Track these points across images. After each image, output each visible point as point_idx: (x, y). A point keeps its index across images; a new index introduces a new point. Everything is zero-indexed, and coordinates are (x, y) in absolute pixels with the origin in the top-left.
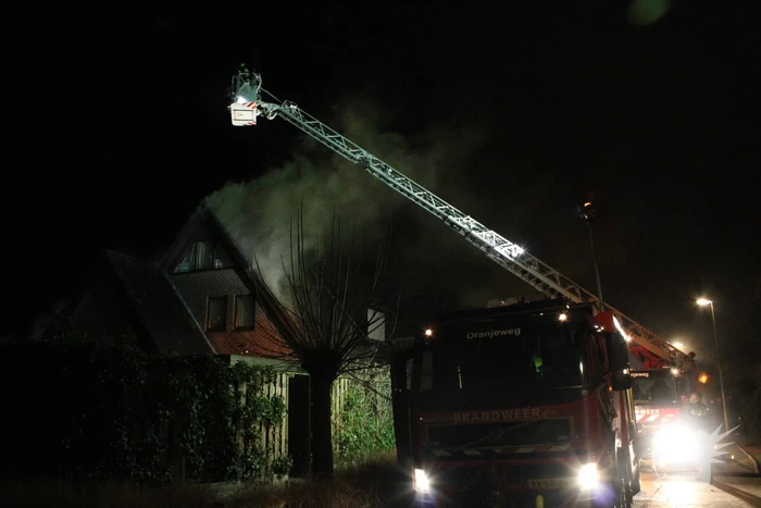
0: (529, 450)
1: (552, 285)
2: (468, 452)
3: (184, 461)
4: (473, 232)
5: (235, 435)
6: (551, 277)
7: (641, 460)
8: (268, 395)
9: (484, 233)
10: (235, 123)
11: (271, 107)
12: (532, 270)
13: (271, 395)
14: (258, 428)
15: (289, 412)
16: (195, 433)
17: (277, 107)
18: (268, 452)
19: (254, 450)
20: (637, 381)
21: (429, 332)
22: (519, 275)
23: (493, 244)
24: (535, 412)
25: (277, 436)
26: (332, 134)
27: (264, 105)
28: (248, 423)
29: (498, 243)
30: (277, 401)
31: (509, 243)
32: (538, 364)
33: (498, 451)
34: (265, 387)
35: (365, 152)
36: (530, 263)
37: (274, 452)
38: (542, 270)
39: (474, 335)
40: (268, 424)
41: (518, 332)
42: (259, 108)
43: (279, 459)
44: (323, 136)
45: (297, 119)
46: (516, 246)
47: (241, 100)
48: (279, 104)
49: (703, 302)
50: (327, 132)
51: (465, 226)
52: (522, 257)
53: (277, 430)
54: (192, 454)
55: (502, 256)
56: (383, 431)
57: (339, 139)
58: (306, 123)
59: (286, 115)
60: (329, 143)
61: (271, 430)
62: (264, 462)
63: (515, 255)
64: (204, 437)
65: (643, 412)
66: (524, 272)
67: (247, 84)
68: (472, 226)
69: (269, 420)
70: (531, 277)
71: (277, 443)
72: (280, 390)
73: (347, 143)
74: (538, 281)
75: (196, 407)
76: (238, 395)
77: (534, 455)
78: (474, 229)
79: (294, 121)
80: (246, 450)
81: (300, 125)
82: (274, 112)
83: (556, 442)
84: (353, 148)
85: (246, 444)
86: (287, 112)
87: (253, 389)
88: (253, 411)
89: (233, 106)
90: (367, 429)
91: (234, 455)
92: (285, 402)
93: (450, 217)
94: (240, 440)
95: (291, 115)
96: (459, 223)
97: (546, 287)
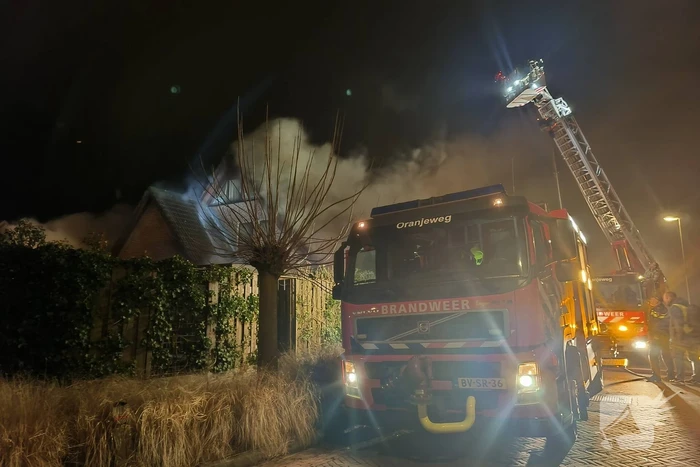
0: (460, 344)
2: (395, 346)
3: (150, 355)
5: (205, 330)
8: (244, 295)
13: (247, 295)
14: (232, 324)
18: (242, 346)
19: (226, 343)
21: (362, 225)
25: (254, 331)
28: (219, 318)
30: (252, 300)
33: (425, 345)
34: (241, 287)
37: (250, 344)
39: (404, 225)
40: (243, 320)
41: (448, 219)
53: (253, 326)
54: (158, 349)
61: (247, 326)
62: (238, 354)
64: (172, 333)
69: (243, 316)
71: (254, 337)
75: (163, 306)
76: (208, 295)
80: (217, 344)
85: (218, 338)
87: (227, 288)
91: (204, 349)
94: (212, 338)
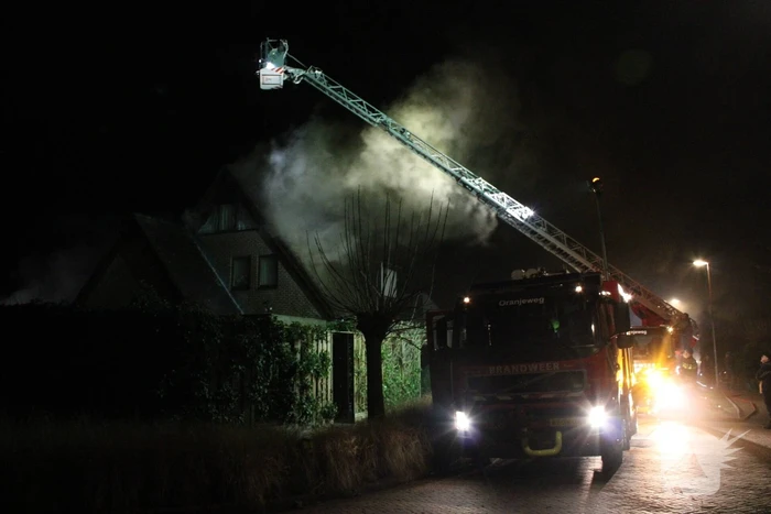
0: (550, 396)
1: (559, 245)
2: (501, 398)
3: (253, 407)
4: (486, 194)
5: (292, 386)
6: (558, 238)
7: (637, 407)
8: (317, 351)
9: (495, 195)
10: (262, 87)
11: (298, 73)
12: (541, 231)
13: (319, 351)
14: (310, 379)
15: (334, 365)
16: (262, 384)
17: (302, 72)
18: (317, 400)
19: (308, 398)
20: (636, 338)
21: (467, 300)
22: (528, 235)
23: (504, 205)
24: (556, 366)
25: (324, 386)
26: (354, 98)
27: (291, 70)
28: (302, 375)
29: (509, 204)
30: (324, 356)
31: (520, 205)
32: (556, 326)
33: (525, 396)
34: (315, 344)
35: (385, 116)
36: (539, 225)
37: (322, 400)
38: (550, 231)
39: (506, 303)
40: (317, 376)
41: (542, 301)
42: (286, 72)
43: (326, 406)
44: (346, 100)
45: (322, 84)
46: (527, 208)
47: (270, 66)
48: (305, 69)
49: (699, 263)
50: (349, 96)
51: (477, 187)
52: (532, 220)
53: (324, 381)
54: (259, 402)
55: (513, 217)
56: (408, 382)
57: (361, 103)
58: (330, 88)
59: (311, 80)
60: (351, 107)
61: (320, 381)
62: (314, 409)
63: (525, 217)
64: (268, 387)
65: (641, 365)
66: (533, 233)
67: (274, 51)
68: (484, 187)
69: (318, 373)
70: (540, 237)
71: (324, 392)
72: (326, 346)
73: (368, 107)
74: (546, 241)
75: (262, 362)
76: (294, 351)
77: (555, 400)
78: (486, 190)
79: (319, 85)
80: (301, 398)
81: (324, 89)
82: (299, 78)
83: (573, 390)
84: (374, 112)
85: (301, 393)
86: (312, 77)
87: (306, 346)
88: (307, 365)
89: (262, 72)
90: (395, 380)
91: (293, 402)
92: (330, 356)
93: (464, 178)
94: (297, 390)
95: (316, 80)
96: (472, 184)
97: (554, 247)
